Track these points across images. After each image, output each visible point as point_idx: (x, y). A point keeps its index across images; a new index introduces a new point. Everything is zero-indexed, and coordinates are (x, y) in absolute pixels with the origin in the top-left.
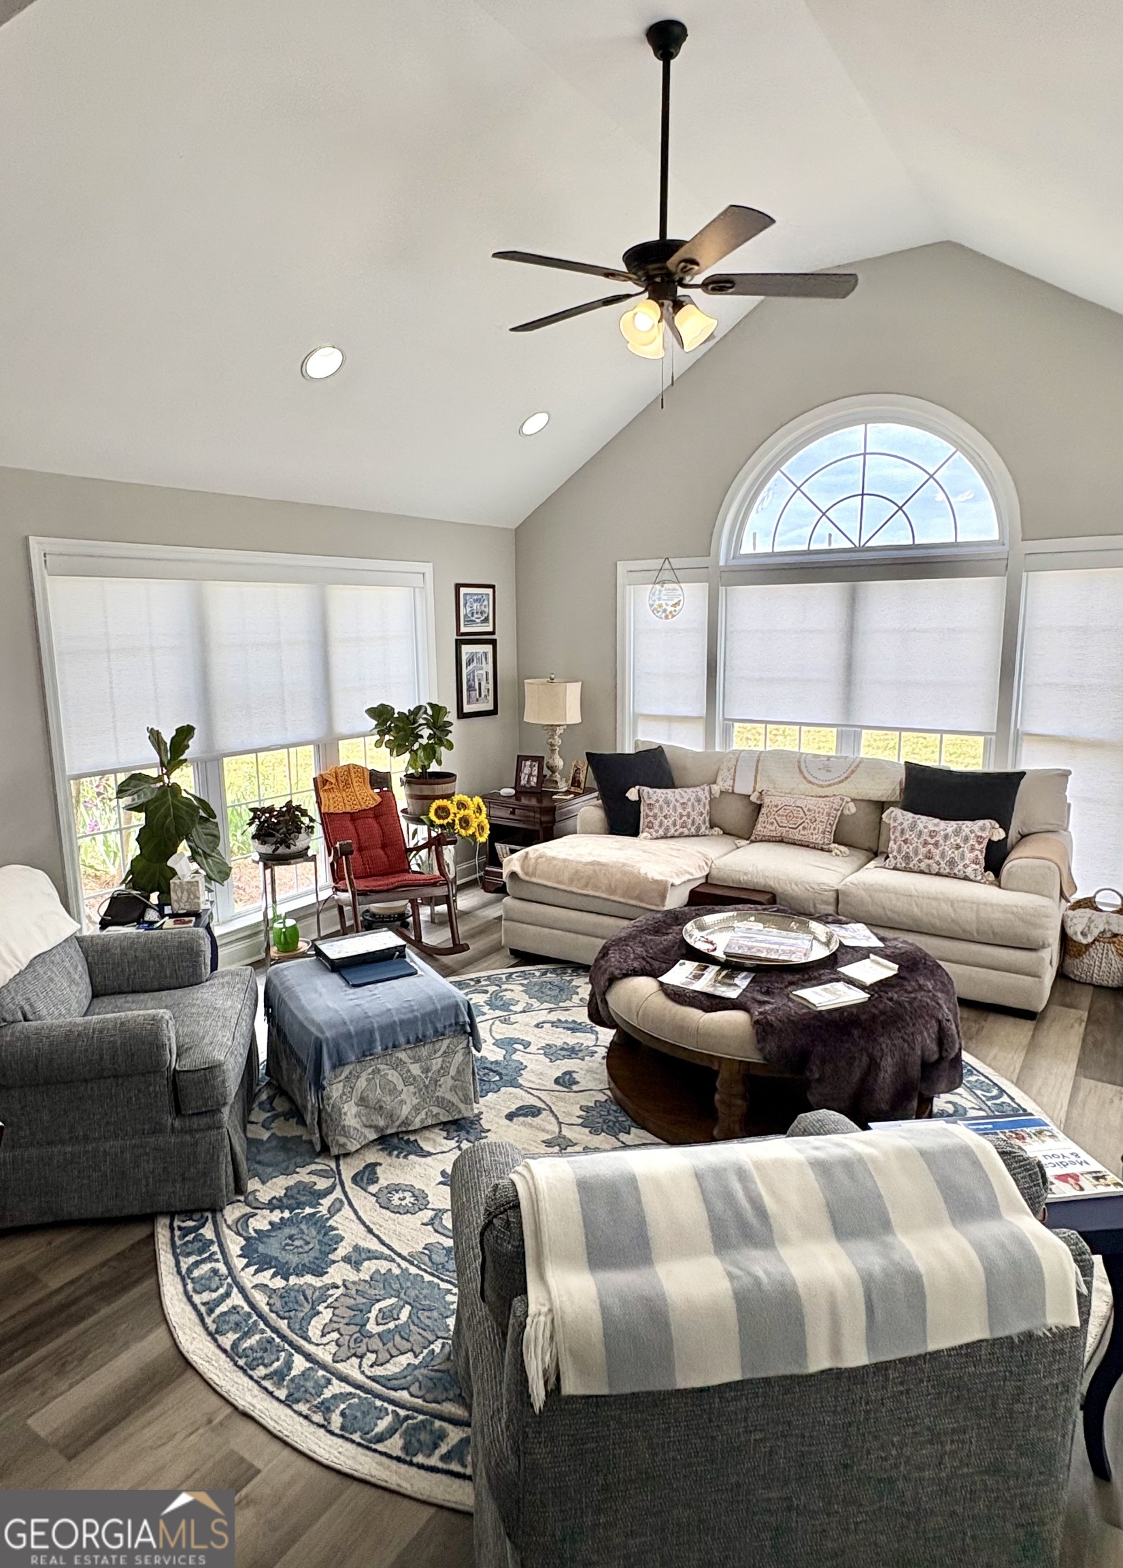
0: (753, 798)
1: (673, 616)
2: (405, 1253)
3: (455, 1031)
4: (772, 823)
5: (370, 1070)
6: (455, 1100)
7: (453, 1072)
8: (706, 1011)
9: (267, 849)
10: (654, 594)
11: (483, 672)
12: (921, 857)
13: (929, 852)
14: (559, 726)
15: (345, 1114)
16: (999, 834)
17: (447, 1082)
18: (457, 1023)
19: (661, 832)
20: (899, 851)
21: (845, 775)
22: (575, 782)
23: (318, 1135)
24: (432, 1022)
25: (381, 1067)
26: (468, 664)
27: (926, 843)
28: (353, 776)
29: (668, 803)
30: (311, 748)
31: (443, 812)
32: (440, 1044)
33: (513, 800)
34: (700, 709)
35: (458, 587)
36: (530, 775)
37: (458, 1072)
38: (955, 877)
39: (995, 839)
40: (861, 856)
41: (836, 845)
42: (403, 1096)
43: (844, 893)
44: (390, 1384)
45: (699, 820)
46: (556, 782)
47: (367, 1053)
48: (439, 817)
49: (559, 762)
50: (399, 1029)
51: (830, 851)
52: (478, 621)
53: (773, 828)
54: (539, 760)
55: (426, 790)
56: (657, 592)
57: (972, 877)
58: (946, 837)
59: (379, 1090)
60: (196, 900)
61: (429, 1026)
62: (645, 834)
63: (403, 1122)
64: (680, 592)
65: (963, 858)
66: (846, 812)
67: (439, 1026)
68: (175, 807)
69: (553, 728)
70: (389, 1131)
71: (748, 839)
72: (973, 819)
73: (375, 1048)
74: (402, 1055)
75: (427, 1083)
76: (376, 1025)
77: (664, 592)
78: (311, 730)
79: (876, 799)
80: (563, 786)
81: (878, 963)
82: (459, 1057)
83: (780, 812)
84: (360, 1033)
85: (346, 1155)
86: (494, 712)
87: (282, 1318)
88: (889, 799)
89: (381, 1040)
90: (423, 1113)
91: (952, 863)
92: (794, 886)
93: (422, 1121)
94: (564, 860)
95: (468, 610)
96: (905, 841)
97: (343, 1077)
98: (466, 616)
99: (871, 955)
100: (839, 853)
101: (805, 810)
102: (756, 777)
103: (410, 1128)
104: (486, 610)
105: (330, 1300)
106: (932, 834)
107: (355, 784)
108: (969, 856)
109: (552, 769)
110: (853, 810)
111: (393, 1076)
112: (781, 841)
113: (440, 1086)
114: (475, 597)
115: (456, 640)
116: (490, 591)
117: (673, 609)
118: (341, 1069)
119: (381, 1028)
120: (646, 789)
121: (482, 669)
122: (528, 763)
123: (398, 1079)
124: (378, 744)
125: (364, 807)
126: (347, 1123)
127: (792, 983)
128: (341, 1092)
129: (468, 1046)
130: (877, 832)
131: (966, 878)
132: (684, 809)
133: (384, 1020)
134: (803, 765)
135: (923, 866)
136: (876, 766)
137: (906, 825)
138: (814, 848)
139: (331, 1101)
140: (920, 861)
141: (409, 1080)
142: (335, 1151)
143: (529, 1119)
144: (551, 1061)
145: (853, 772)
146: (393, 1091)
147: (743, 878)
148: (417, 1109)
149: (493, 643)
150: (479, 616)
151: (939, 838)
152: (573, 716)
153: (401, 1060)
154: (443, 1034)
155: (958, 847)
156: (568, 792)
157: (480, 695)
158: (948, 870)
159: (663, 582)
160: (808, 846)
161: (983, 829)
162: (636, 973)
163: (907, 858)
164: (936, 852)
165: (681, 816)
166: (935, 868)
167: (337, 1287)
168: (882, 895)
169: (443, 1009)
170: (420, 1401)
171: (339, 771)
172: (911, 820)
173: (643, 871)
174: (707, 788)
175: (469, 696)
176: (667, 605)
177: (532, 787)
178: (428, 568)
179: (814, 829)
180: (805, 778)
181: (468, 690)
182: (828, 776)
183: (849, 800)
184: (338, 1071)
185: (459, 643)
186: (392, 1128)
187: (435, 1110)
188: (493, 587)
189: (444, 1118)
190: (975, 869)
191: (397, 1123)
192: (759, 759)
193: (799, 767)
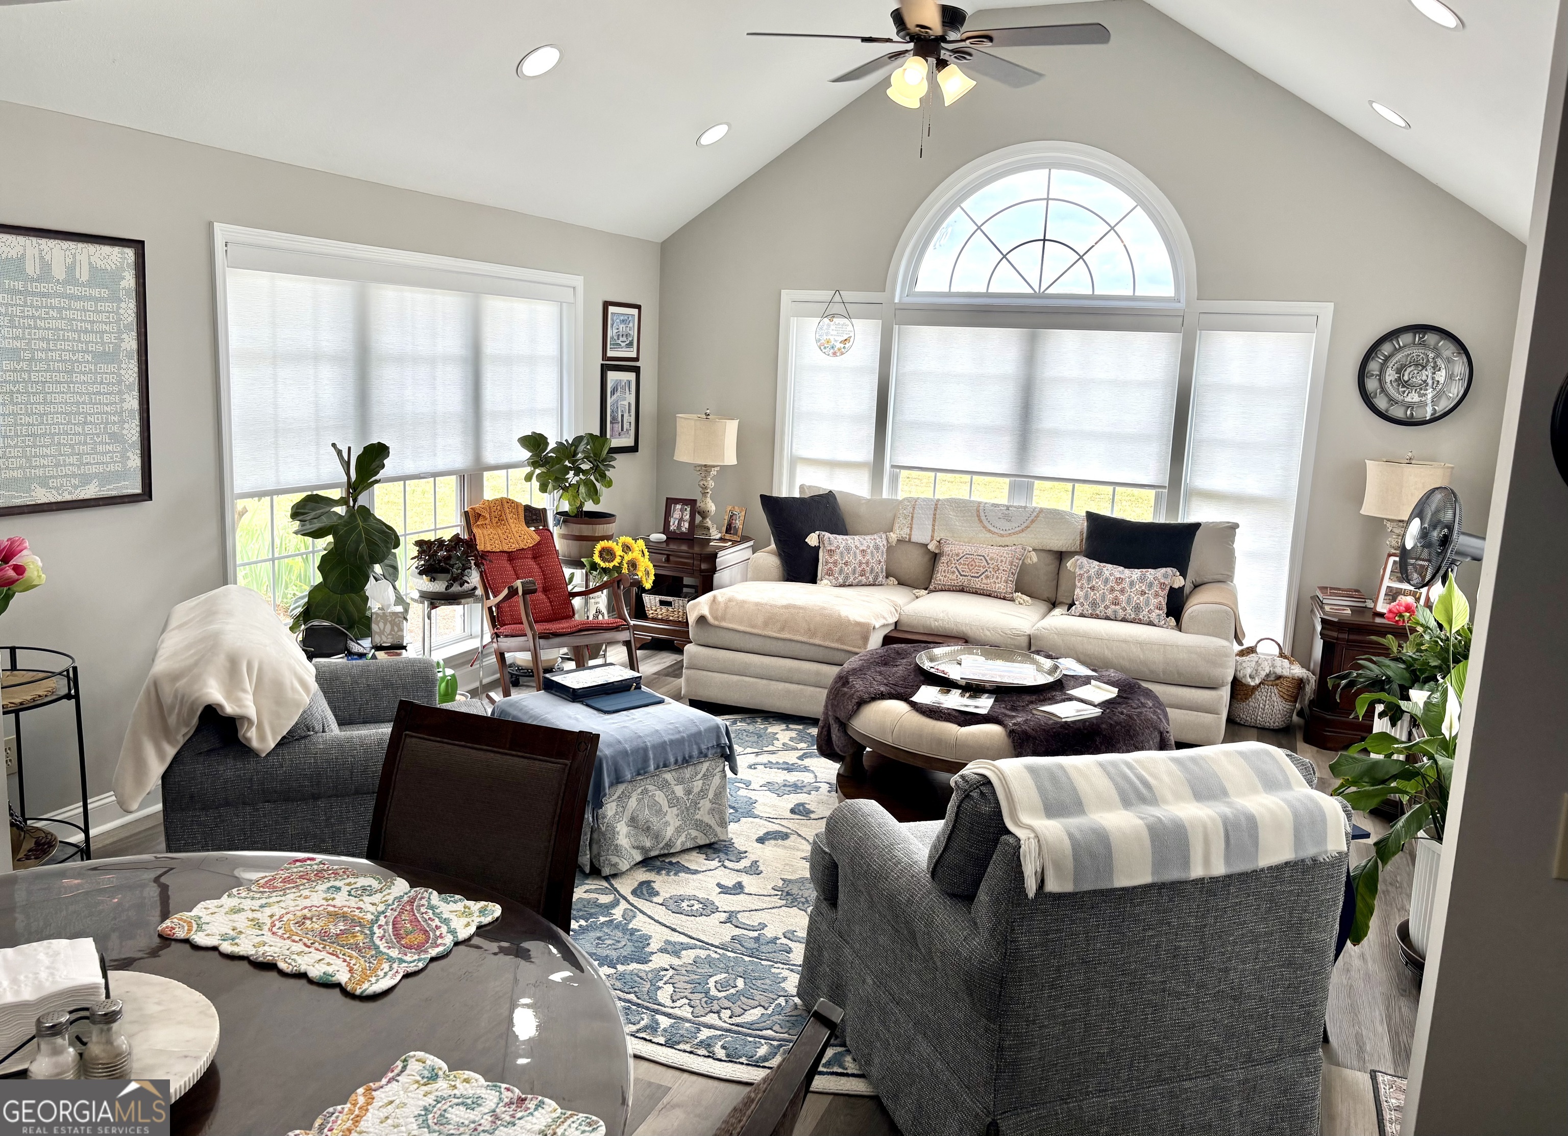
0: (932, 547)
1: (842, 354)
2: (717, 944)
3: (716, 753)
4: (953, 573)
5: (640, 790)
6: (712, 822)
7: (711, 795)
8: (961, 724)
9: (439, 586)
10: (821, 329)
11: (626, 403)
12: (1107, 603)
13: (1116, 598)
14: (714, 466)
15: (618, 833)
16: (1179, 582)
17: (705, 804)
18: (718, 745)
19: (841, 581)
20: (1086, 597)
21: (1025, 525)
22: (729, 529)
23: (588, 856)
24: (698, 744)
25: (650, 787)
26: (613, 393)
27: (1112, 590)
28: (508, 511)
29: (848, 549)
30: (454, 477)
31: (608, 554)
32: (700, 766)
33: (664, 545)
34: (866, 453)
35: (606, 305)
36: (681, 520)
37: (715, 795)
38: (1140, 622)
39: (1176, 586)
40: (1042, 607)
41: (1020, 594)
42: (668, 818)
43: (1037, 637)
44: (753, 1027)
45: (877, 568)
46: (709, 529)
47: (642, 772)
48: (604, 560)
49: (711, 507)
50: (669, 749)
51: (1012, 600)
52: (623, 344)
53: (954, 577)
54: (692, 503)
55: (585, 530)
56: (825, 327)
57: (1156, 622)
58: (1132, 584)
59: (647, 812)
60: (399, 633)
61: (695, 747)
62: (825, 581)
63: (666, 844)
64: (850, 328)
65: (1147, 604)
66: (1028, 561)
67: (703, 747)
68: (367, 532)
69: (707, 468)
70: (653, 854)
71: (926, 589)
72: (1155, 567)
73: (649, 766)
74: (668, 776)
75: (688, 805)
76: (649, 744)
77: (833, 327)
78: (459, 459)
79: (1056, 549)
80: (715, 534)
81: (1099, 688)
82: (716, 780)
83: (961, 561)
84: (636, 751)
85: (615, 876)
86: (634, 449)
87: (630, 993)
88: (1069, 550)
89: (654, 759)
90: (684, 835)
91: (1137, 609)
92: (988, 633)
93: (683, 844)
94: (757, 604)
95: (616, 331)
96: (1092, 588)
97: (615, 797)
98: (612, 338)
99: (1092, 681)
100: (1022, 601)
101: (987, 558)
102: (933, 525)
103: (672, 851)
104: (631, 332)
105: (665, 979)
106: (1119, 581)
107: (511, 521)
108: (1154, 601)
109: (704, 514)
110: (1035, 559)
111: (660, 797)
112: (962, 590)
113: (699, 809)
114: (622, 318)
115: (602, 365)
116: (635, 312)
117: (842, 346)
118: (614, 788)
119: (654, 747)
120: (827, 535)
121: (625, 399)
122: (679, 507)
123: (664, 799)
124: (528, 478)
125: (522, 546)
126: (619, 842)
127: (1032, 702)
128: (615, 811)
129: (724, 771)
130: (1055, 582)
131: (1151, 624)
132: (864, 556)
133: (656, 740)
134: (982, 514)
135: (1109, 612)
136: (1055, 517)
137: (1092, 572)
138: (996, 597)
139: (606, 821)
140: (1106, 607)
141: (673, 801)
142: (606, 871)
143: (780, 842)
144: (778, 795)
145: (1033, 521)
146: (659, 812)
147: (935, 624)
148: (678, 830)
149: (637, 370)
150: (624, 339)
151: (1126, 585)
152: (730, 458)
153: (667, 782)
154: (706, 756)
155: (1143, 593)
156: (722, 539)
157: (622, 430)
158: (1133, 616)
159: (833, 316)
160: (989, 596)
161: (1165, 576)
162: (883, 696)
163: (1094, 604)
164: (1123, 598)
165: (861, 563)
166: (1121, 614)
167: (667, 970)
168: (1073, 639)
169: (705, 730)
170: (786, 1035)
171: (492, 505)
172: (1097, 567)
173: (844, 613)
174: (884, 536)
175: (612, 429)
176: (836, 341)
177: (683, 533)
178: (578, 281)
179: (997, 578)
180: (985, 527)
181: (611, 423)
182: (1008, 525)
183: (1031, 549)
184: (612, 790)
185: (604, 369)
186: (656, 850)
187: (694, 833)
188: (638, 307)
189: (701, 842)
190: (1158, 614)
191: (661, 845)
192: (937, 507)
193: (979, 516)
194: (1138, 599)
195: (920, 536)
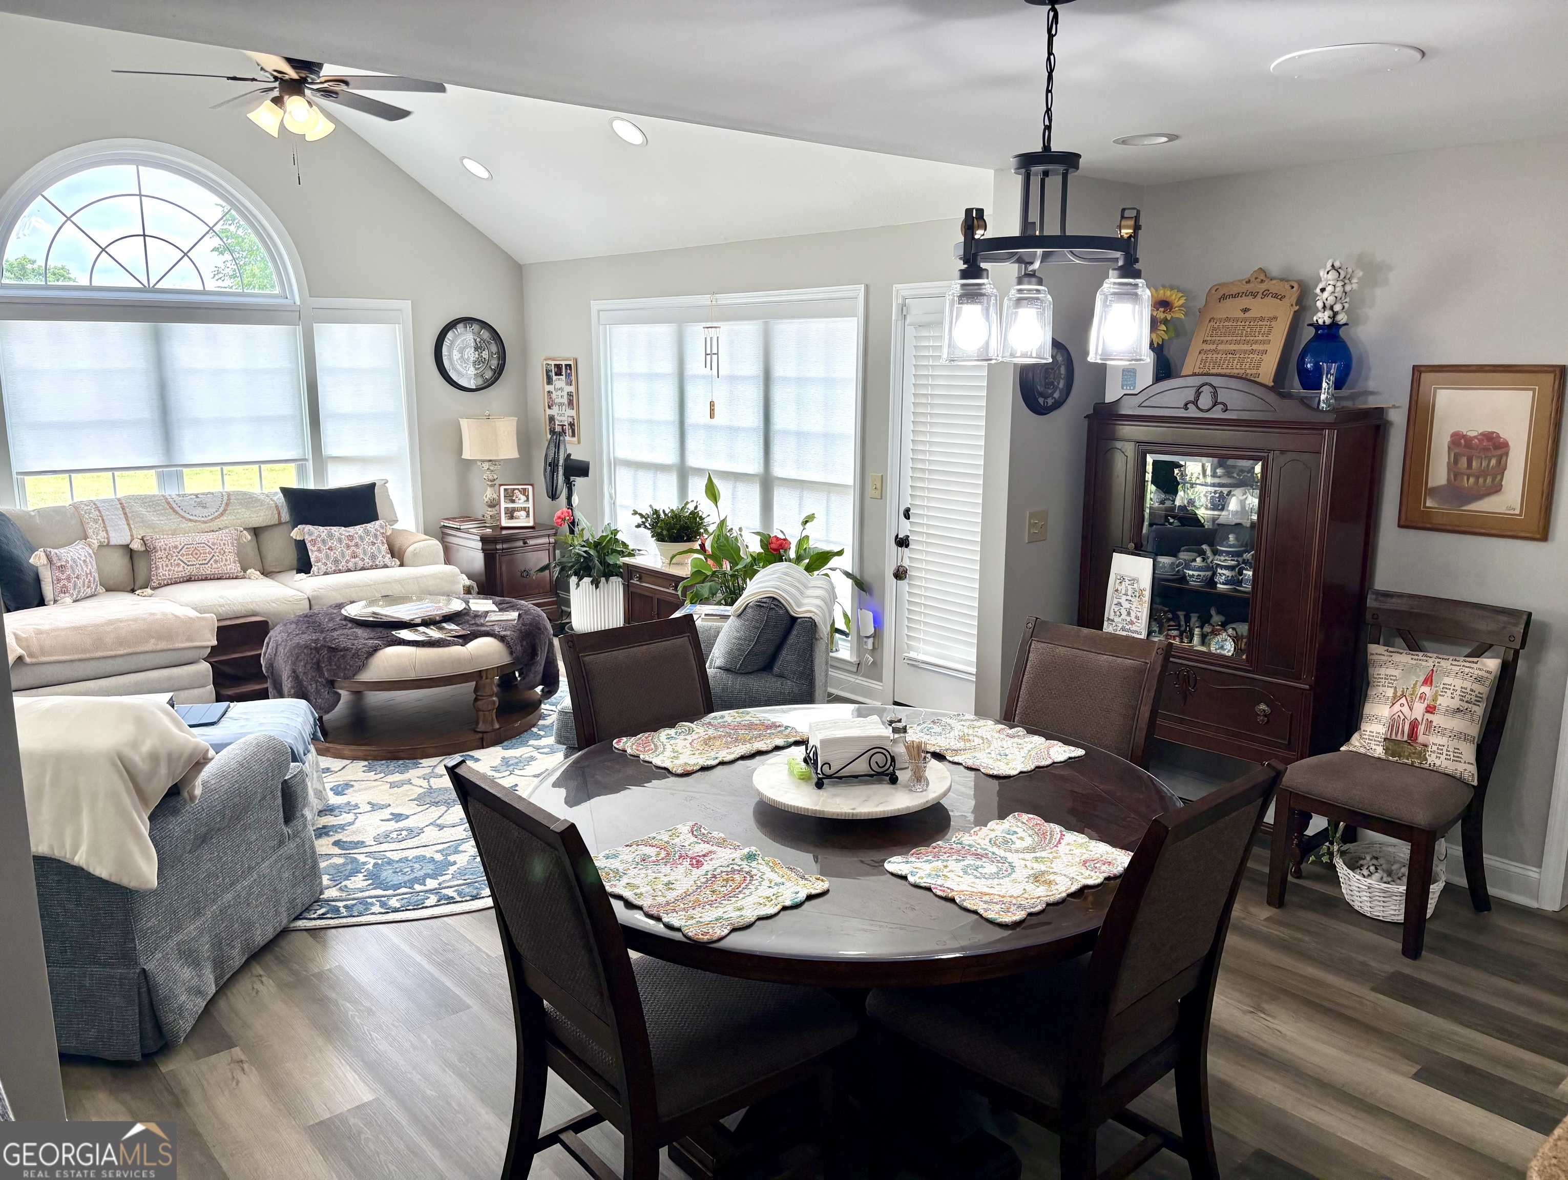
0: (136, 546)
4: (178, 565)
16: (389, 530)
21: (222, 508)
27: (348, 547)
39: (388, 534)
41: (252, 570)
51: (245, 577)
58: (359, 539)
62: (63, 600)
66: (240, 541)
71: (149, 588)
72: (368, 521)
79: (251, 526)
83: (183, 552)
88: (269, 524)
96: (330, 549)
100: (255, 577)
101: (209, 544)
102: (128, 525)
106: (349, 538)
108: (381, 549)
110: (247, 538)
112: (189, 580)
120: (51, 550)
134: (174, 506)
135: (350, 565)
136: (246, 499)
140: (347, 562)
145: (227, 505)
151: (356, 540)
161: (381, 527)
163: (336, 561)
164: (359, 551)
172: (325, 531)
174: (85, 543)
182: (205, 512)
183: (242, 529)
190: (386, 559)
192: (123, 506)
193: (172, 508)
194: (372, 549)
195: (120, 536)
